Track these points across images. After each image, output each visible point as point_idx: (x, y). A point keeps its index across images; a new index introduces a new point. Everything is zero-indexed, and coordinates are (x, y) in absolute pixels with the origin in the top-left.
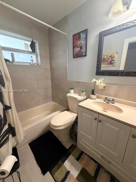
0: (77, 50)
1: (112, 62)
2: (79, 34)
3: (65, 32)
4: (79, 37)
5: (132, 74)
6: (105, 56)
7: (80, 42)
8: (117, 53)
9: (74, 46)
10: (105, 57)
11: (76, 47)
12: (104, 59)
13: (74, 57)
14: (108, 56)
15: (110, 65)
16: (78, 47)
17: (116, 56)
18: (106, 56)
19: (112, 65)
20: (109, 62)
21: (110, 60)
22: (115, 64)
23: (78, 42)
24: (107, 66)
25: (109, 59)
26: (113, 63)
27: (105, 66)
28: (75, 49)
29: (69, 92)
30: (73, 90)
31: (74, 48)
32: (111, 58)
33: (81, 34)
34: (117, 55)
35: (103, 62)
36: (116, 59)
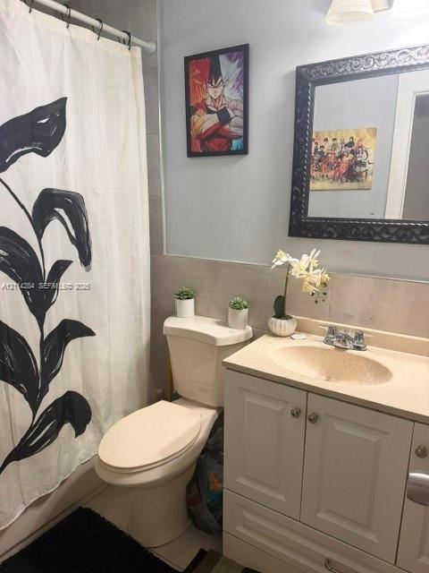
0: (206, 122)
1: (358, 169)
2: (213, 57)
3: (147, 41)
6: (326, 140)
7: (219, 90)
8: (374, 132)
9: (193, 104)
10: (328, 146)
11: (200, 111)
12: (322, 153)
13: (191, 154)
14: (338, 141)
15: (347, 185)
16: (210, 112)
17: (370, 145)
18: (330, 142)
19: (355, 185)
20: (343, 168)
21: (345, 159)
22: (370, 178)
23: (211, 91)
24: (336, 185)
25: (341, 156)
26: (359, 174)
27: (327, 185)
28: (195, 118)
29: (173, 312)
30: (191, 302)
31: (190, 111)
32: (352, 152)
33: (223, 59)
34: (373, 141)
35: (319, 169)
36: (370, 159)
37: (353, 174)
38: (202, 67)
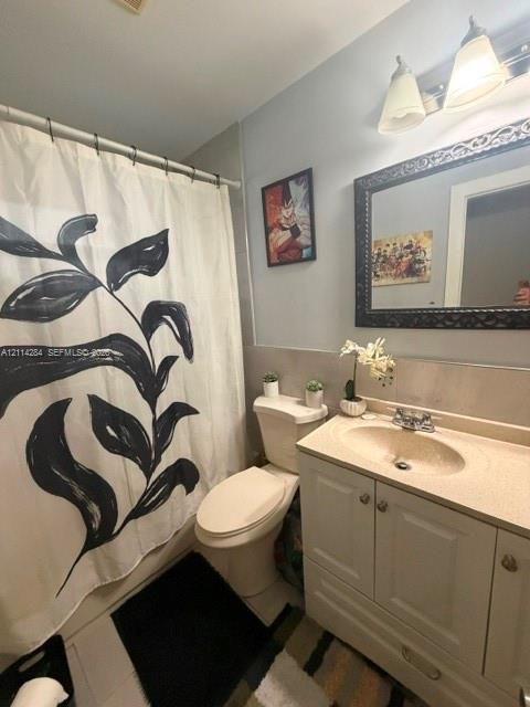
1: (417, 266)
2: (284, 183)
3: (234, 180)
4: (286, 197)
5: (482, 322)
6: (388, 245)
7: (290, 210)
8: (430, 234)
9: (270, 224)
10: (389, 250)
11: (276, 230)
12: (385, 256)
13: (270, 265)
14: (398, 245)
15: (409, 280)
16: (285, 229)
17: (427, 245)
18: (392, 246)
19: (415, 279)
20: (403, 267)
21: (405, 259)
22: (428, 272)
23: (284, 212)
24: (398, 281)
25: (401, 257)
26: (419, 270)
27: (390, 281)
28: (272, 235)
29: (261, 393)
30: (276, 383)
31: (268, 231)
32: (411, 253)
33: (292, 184)
34: (430, 242)
35: (383, 269)
36: (428, 256)
37: (413, 270)
38: (277, 193)
